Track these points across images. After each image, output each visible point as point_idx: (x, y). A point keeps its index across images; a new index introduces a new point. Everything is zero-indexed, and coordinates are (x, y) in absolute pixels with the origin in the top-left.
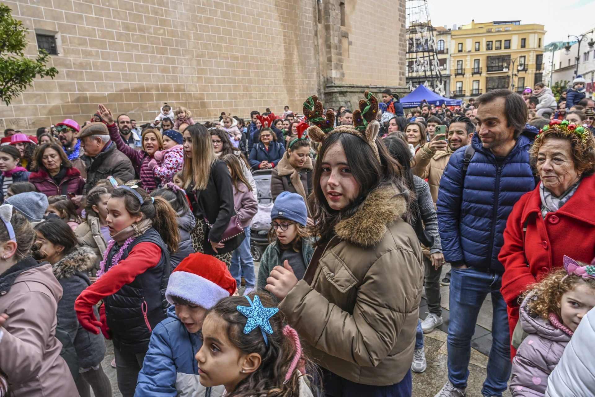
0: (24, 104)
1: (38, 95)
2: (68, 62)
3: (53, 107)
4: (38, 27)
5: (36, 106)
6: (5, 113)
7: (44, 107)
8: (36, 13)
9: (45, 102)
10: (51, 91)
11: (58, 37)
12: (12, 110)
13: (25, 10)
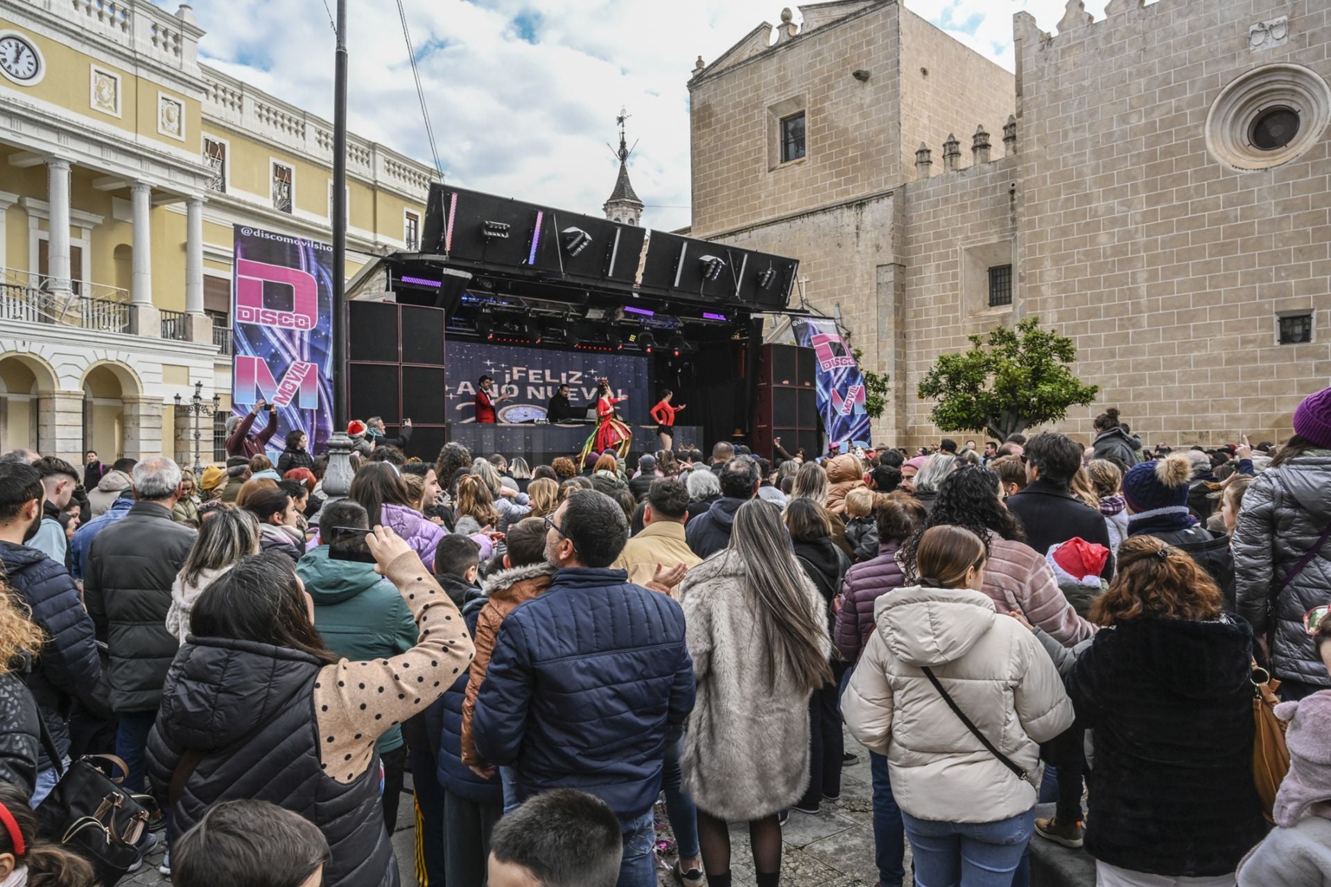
0: (1240, 413)
1: (1263, 400)
2: (1322, 350)
3: (1284, 415)
4: (1280, 309)
5: (1257, 415)
6: (1213, 424)
7: (1268, 416)
8: (1282, 291)
9: (1272, 409)
10: (1284, 393)
11: (1314, 315)
12: (1222, 420)
13: (1266, 291)
